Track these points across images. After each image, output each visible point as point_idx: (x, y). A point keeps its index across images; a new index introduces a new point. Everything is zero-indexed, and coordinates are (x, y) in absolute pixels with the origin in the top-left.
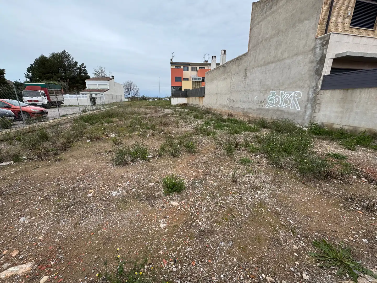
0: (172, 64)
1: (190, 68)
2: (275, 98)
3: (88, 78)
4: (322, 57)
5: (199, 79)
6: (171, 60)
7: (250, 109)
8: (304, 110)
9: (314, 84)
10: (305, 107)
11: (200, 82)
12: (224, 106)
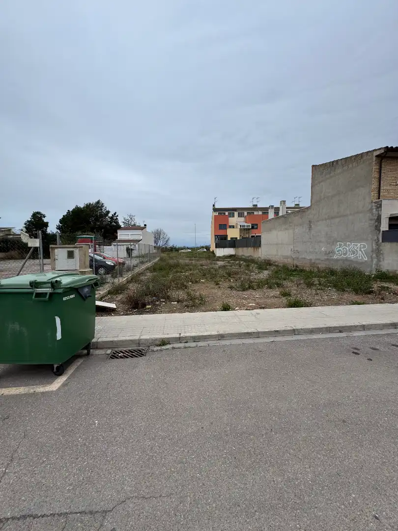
0: (215, 210)
1: (236, 214)
2: (343, 249)
3: (119, 227)
4: (378, 217)
5: (248, 226)
6: (214, 205)
7: (319, 259)
8: (370, 259)
9: (376, 237)
10: (371, 257)
11: (249, 229)
12: (287, 257)
